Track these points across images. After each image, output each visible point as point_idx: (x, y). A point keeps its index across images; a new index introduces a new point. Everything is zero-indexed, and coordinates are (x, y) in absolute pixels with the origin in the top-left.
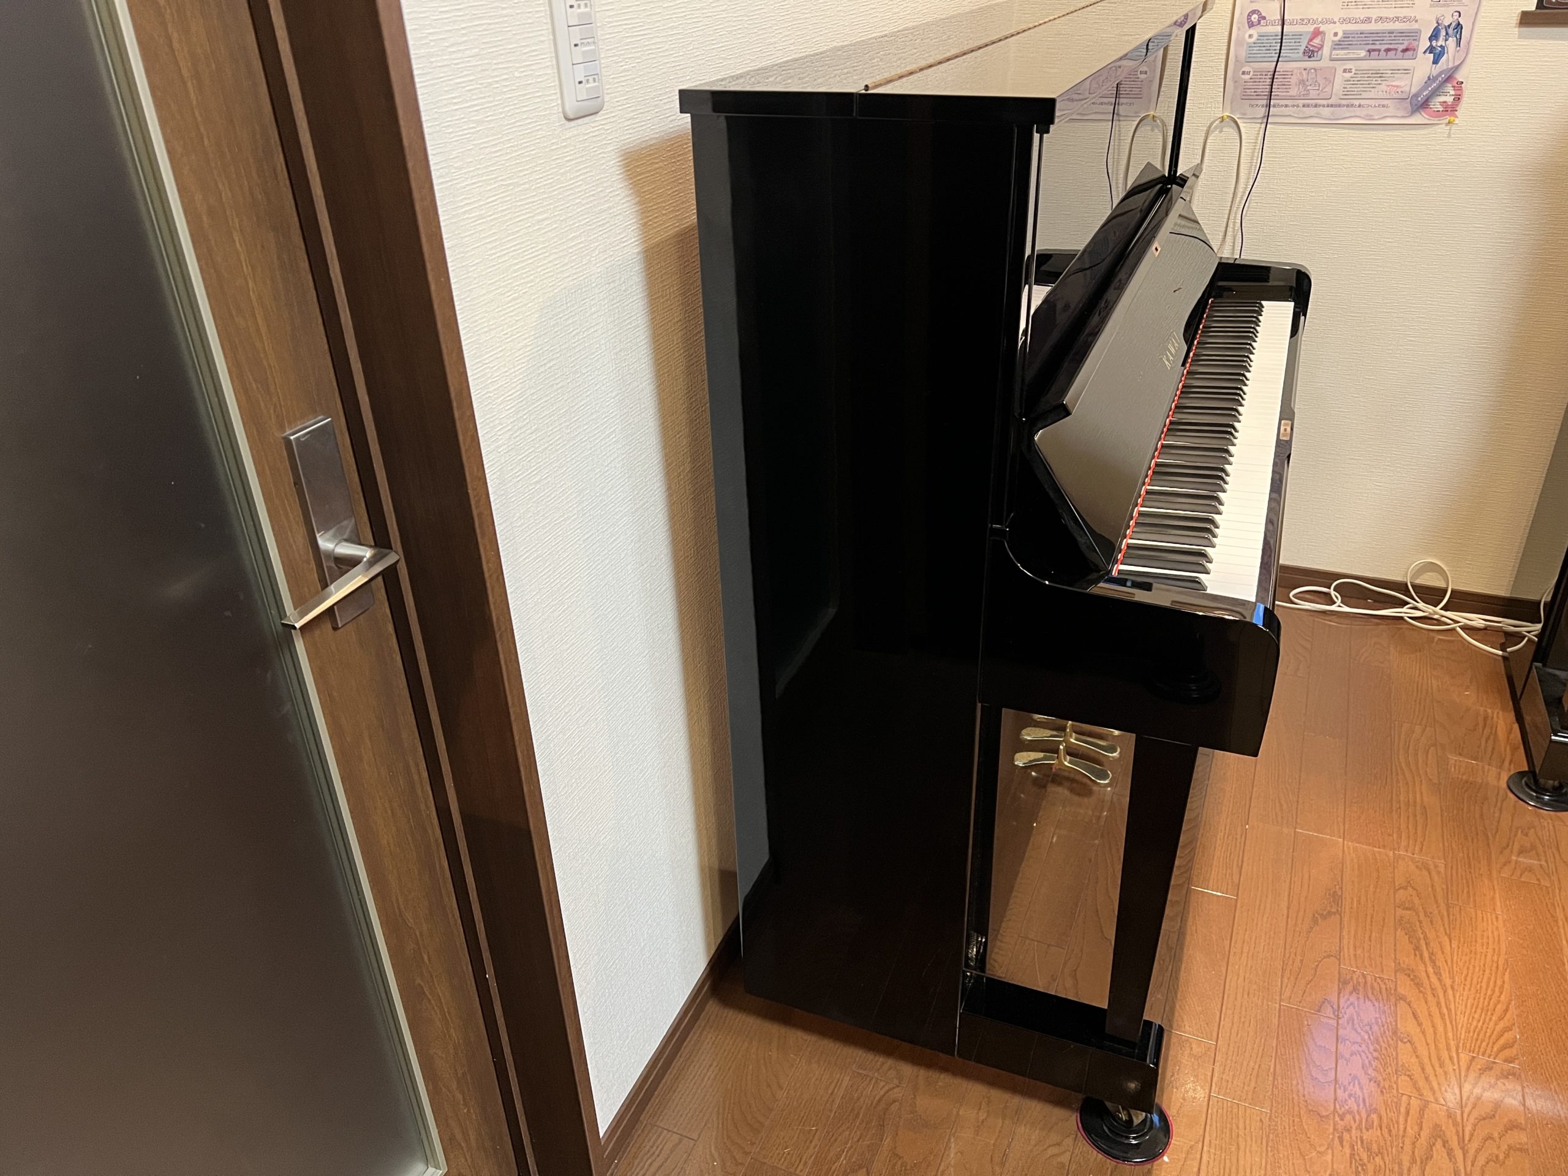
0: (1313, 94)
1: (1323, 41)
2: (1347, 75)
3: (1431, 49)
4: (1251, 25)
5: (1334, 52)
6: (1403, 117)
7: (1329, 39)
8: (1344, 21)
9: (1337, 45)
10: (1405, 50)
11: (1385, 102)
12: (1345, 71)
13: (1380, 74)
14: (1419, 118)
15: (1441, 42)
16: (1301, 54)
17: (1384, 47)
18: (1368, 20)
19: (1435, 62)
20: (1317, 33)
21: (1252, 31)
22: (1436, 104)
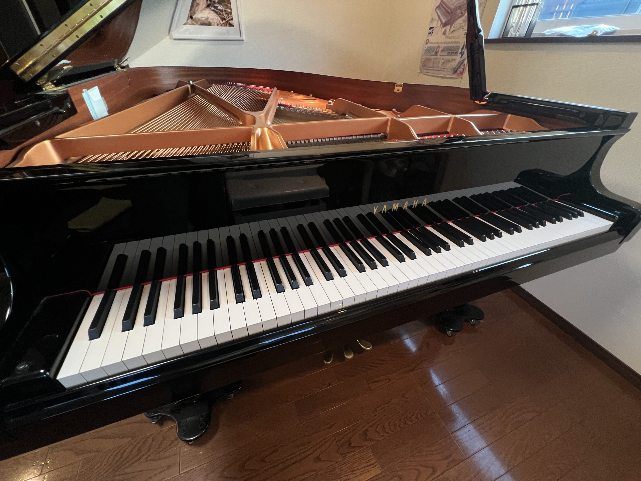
0: (435, 66)
1: (439, 49)
2: (443, 61)
3: (461, 53)
4: (426, 44)
5: (441, 53)
6: (451, 75)
7: (441, 49)
8: (445, 43)
9: (442, 51)
10: (456, 53)
11: (449, 70)
12: (443, 59)
13: (449, 61)
14: (454, 76)
15: (463, 51)
16: (434, 54)
17: (451, 52)
18: (449, 43)
19: (461, 57)
20: (439, 47)
21: (426, 46)
22: (458, 72)
